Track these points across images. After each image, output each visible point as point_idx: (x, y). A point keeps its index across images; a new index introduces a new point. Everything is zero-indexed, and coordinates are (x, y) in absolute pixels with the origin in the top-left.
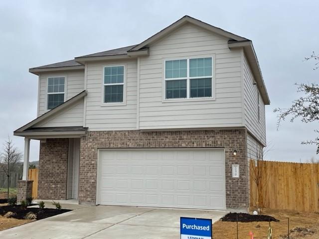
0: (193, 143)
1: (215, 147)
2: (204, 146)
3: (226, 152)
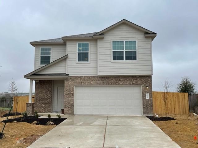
0: (126, 83)
1: (137, 85)
2: (131, 84)
3: (143, 87)
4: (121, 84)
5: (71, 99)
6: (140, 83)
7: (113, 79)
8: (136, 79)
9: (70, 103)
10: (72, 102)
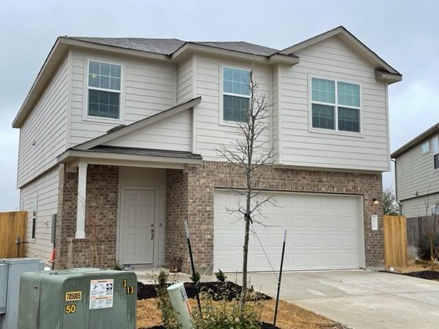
4: (323, 189)
5: (205, 227)
6: (361, 191)
7: (307, 177)
8: (353, 181)
9: (205, 239)
10: (209, 237)
